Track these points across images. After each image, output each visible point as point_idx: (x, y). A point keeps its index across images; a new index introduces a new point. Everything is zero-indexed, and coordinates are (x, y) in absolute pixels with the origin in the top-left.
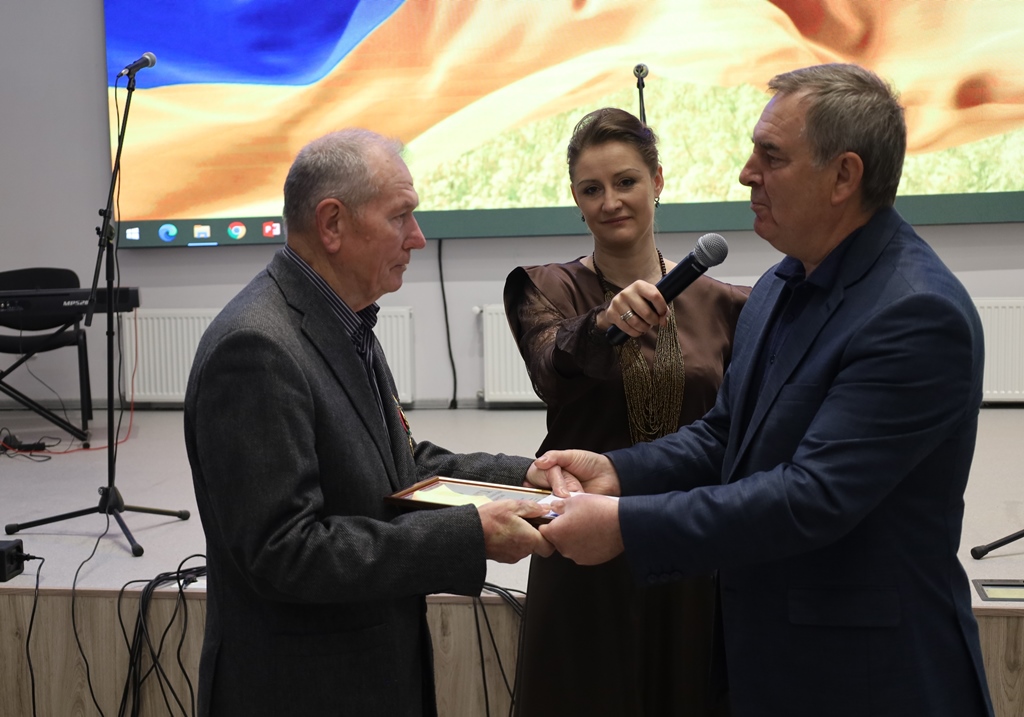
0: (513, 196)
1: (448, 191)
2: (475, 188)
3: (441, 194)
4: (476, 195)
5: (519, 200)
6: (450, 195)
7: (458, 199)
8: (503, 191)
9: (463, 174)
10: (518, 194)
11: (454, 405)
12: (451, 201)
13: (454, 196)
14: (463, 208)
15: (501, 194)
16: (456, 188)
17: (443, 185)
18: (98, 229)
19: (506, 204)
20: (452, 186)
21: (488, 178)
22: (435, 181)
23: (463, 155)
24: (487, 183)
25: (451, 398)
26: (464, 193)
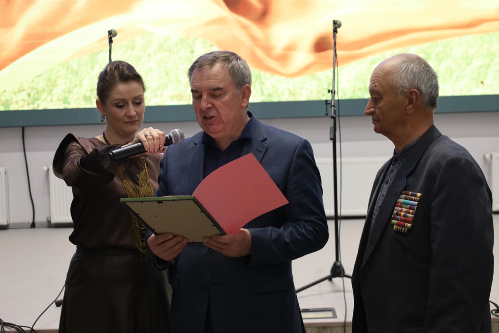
0: (65, 100)
1: (27, 98)
2: (43, 97)
3: (23, 100)
4: (44, 100)
5: (69, 103)
6: (28, 100)
7: (33, 103)
8: (60, 98)
9: (36, 89)
10: (69, 100)
11: (33, 225)
12: (29, 104)
13: (30, 101)
14: (36, 108)
15: (58, 100)
16: (32, 96)
17: (24, 95)
19: (62, 106)
20: (29, 95)
21: (51, 91)
22: (19, 92)
23: (35, 77)
24: (50, 94)
25: (31, 221)
26: (37, 100)
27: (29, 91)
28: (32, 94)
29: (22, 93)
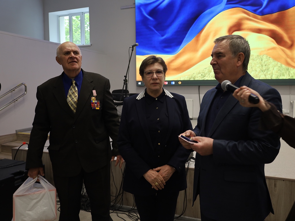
1: (201, 76)
2: (207, 76)
3: (200, 77)
7: (203, 78)
9: (204, 73)
12: (202, 78)
13: (202, 77)
14: (204, 80)
15: (212, 77)
18: (124, 80)
20: (202, 75)
21: (209, 73)
22: (199, 74)
24: (209, 75)
26: (204, 77)
27: (202, 74)
28: (203, 75)
29: (200, 74)
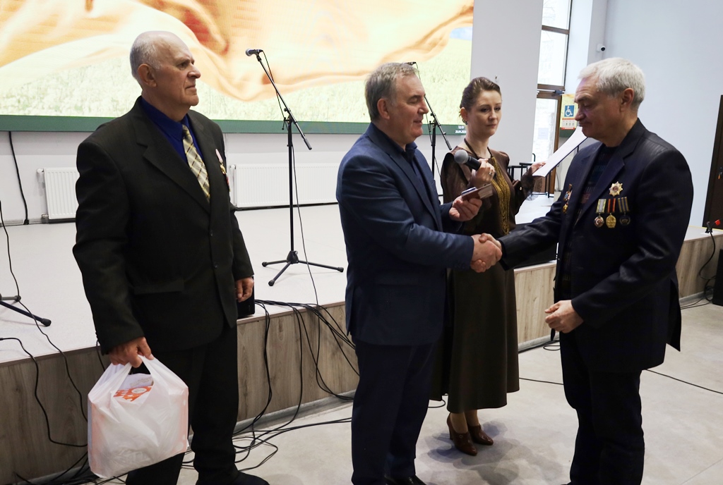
0: (57, 109)
1: (17, 104)
2: (34, 104)
3: (12, 106)
4: (35, 107)
5: (61, 112)
6: (18, 107)
7: (24, 109)
8: (51, 106)
9: (26, 96)
10: (61, 109)
11: (27, 222)
12: (20, 110)
13: (20, 107)
14: (27, 115)
15: (50, 108)
16: (22, 103)
17: (13, 101)
19: (54, 114)
20: (19, 102)
21: (42, 98)
22: (8, 97)
23: (25, 85)
24: (41, 101)
25: (24, 219)
26: (27, 106)
27: (18, 97)
28: (22, 100)
29: (11, 99)
